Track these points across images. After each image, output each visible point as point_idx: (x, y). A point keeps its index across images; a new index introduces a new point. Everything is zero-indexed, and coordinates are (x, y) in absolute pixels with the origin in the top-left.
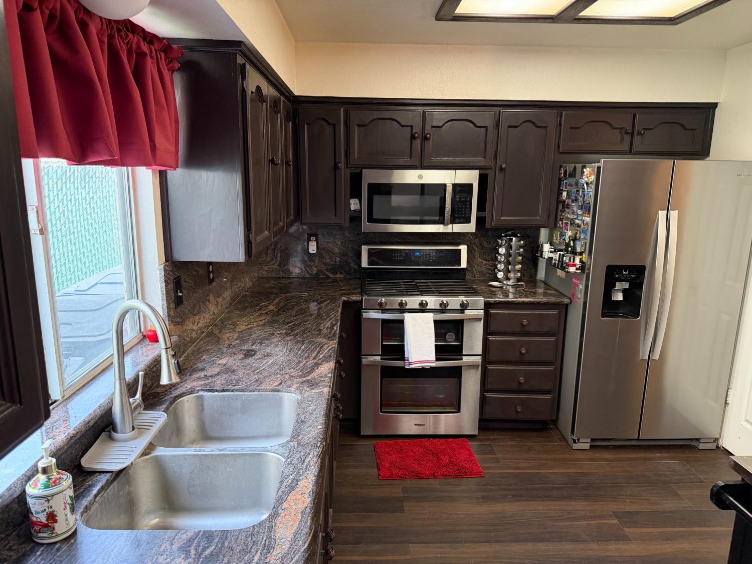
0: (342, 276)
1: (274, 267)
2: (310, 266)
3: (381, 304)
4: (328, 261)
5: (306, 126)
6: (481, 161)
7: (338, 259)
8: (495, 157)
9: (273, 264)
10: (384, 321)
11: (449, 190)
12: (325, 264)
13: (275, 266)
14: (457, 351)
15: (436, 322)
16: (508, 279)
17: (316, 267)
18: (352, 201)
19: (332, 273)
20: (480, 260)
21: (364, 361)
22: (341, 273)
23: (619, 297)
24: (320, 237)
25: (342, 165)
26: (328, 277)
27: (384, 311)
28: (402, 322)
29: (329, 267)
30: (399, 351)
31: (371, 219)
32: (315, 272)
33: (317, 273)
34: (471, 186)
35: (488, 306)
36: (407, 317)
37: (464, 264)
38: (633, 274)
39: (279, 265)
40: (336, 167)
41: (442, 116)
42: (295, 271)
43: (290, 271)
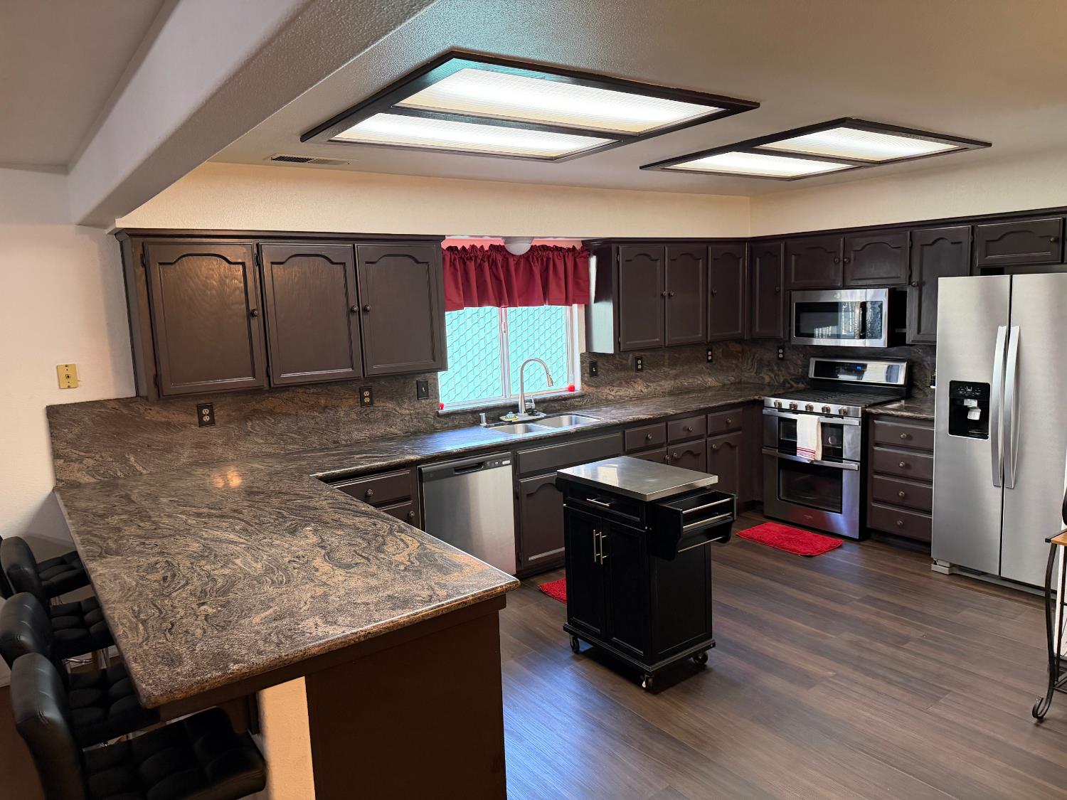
0: (803, 386)
1: (753, 374)
2: (779, 375)
3: (776, 404)
4: (792, 371)
5: (758, 260)
7: (800, 370)
8: (910, 275)
9: (752, 372)
10: (785, 420)
12: (790, 374)
14: (838, 454)
15: (822, 424)
17: (783, 376)
19: (795, 382)
22: (803, 383)
23: (975, 415)
24: (787, 349)
26: (792, 386)
28: (795, 421)
29: (793, 377)
30: (793, 448)
31: (799, 334)
32: (782, 380)
33: (784, 382)
34: (879, 303)
35: (867, 417)
36: (799, 417)
37: (901, 382)
38: (978, 392)
39: (756, 373)
41: (859, 243)
42: (767, 379)
43: (763, 378)
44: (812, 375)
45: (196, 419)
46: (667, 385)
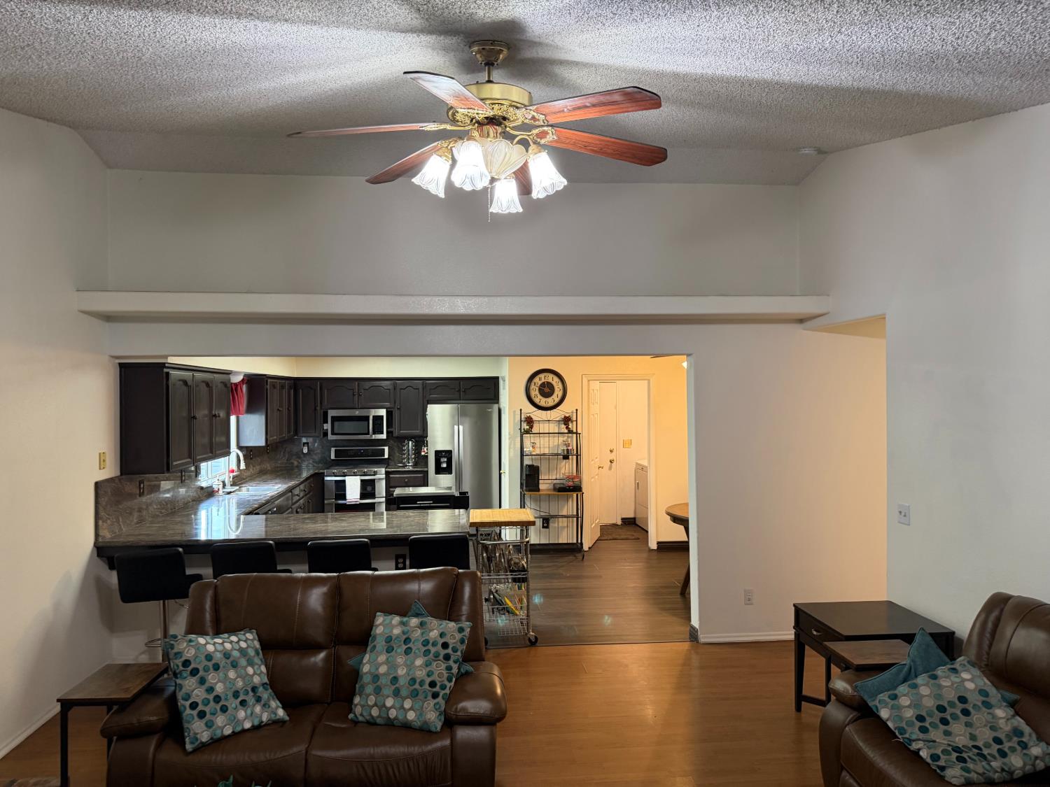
2: (305, 460)
3: (334, 473)
4: (314, 457)
5: (301, 391)
6: (387, 404)
7: (320, 456)
8: (395, 403)
10: (336, 482)
11: (371, 418)
12: (313, 459)
13: (285, 461)
14: (373, 496)
15: (362, 481)
16: (409, 463)
17: (308, 460)
18: (325, 425)
19: (317, 464)
20: (398, 454)
21: (326, 502)
22: (322, 464)
23: (444, 465)
24: (310, 444)
25: (318, 408)
27: (336, 476)
28: (344, 481)
29: (315, 461)
30: (344, 497)
31: (333, 433)
33: (308, 464)
34: (383, 416)
35: (387, 473)
36: (348, 479)
37: (386, 456)
38: (447, 454)
39: (287, 460)
40: (315, 409)
41: (367, 385)
42: (296, 463)
43: (292, 463)
44: (333, 457)
45: (138, 492)
46: (258, 468)
